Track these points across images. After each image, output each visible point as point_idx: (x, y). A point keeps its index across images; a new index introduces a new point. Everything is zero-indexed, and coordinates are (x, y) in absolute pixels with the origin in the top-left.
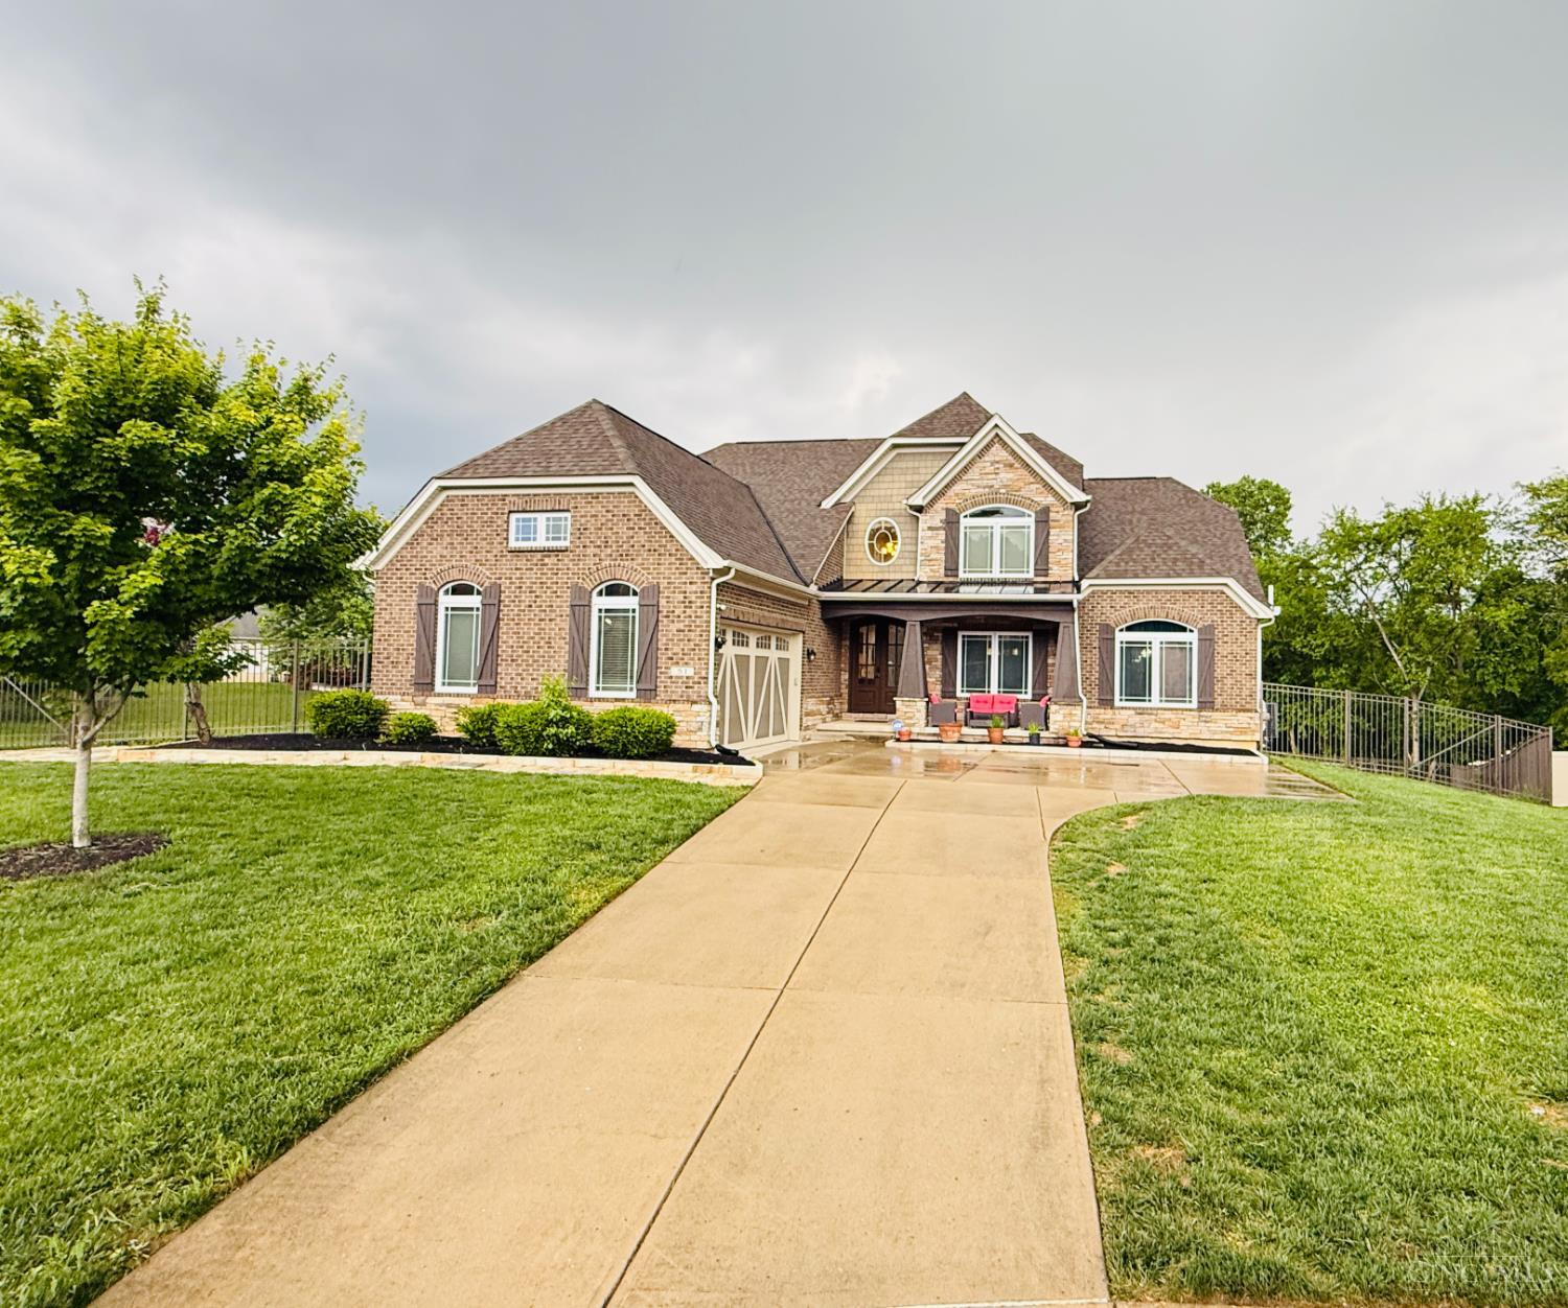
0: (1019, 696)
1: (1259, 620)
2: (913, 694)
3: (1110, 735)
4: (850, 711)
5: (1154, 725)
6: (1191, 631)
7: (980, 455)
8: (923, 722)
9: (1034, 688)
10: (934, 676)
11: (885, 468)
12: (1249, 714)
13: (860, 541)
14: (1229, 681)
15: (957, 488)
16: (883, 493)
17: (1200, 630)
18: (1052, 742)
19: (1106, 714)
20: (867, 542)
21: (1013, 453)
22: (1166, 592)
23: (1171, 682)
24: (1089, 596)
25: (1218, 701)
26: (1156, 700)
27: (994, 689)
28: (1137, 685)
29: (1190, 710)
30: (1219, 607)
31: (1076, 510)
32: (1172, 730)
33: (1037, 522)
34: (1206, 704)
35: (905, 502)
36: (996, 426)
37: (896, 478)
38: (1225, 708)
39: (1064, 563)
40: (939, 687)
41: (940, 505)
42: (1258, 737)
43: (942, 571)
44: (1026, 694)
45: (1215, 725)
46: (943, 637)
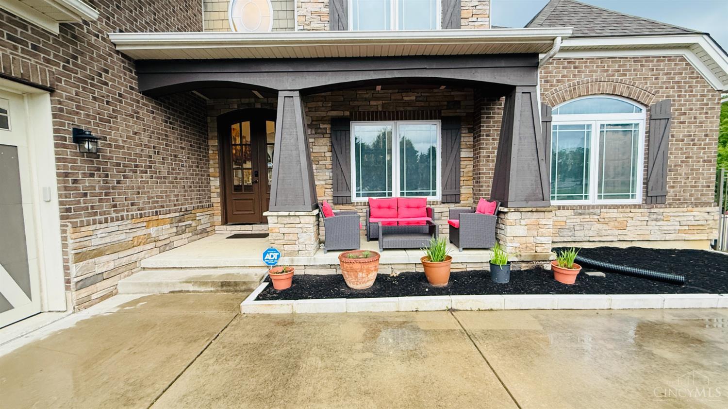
0: (426, 198)
2: (291, 205)
4: (225, 222)
5: (597, 226)
6: (639, 110)
9: (444, 188)
10: (324, 178)
12: (707, 209)
14: (684, 170)
17: (650, 109)
25: (671, 194)
26: (594, 197)
27: (396, 192)
30: (677, 78)
32: (620, 232)
34: (656, 197)
40: (330, 192)
44: (434, 194)
45: (669, 223)
46: (331, 129)
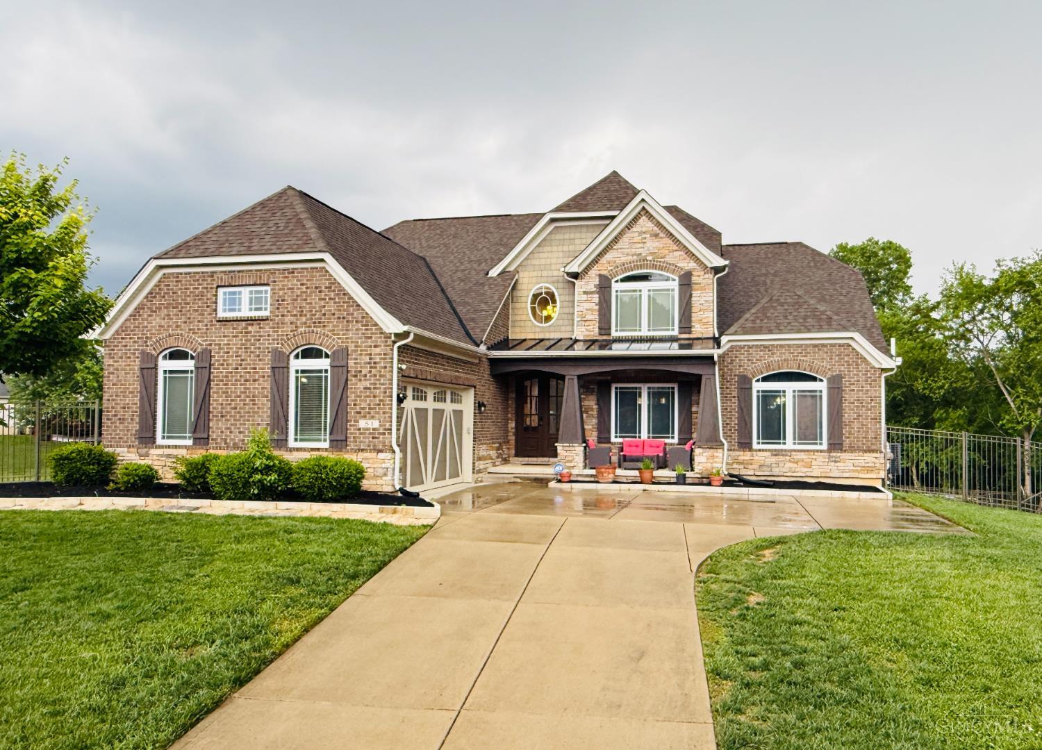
0: (667, 441)
1: (883, 370)
2: (571, 440)
3: (748, 473)
4: (517, 455)
5: (789, 465)
6: (821, 380)
7: (629, 227)
8: (581, 465)
9: (679, 434)
10: (591, 425)
11: (544, 240)
12: (875, 455)
13: (523, 305)
14: (856, 425)
15: (609, 256)
16: (543, 262)
17: (829, 380)
18: (697, 481)
19: (745, 456)
20: (529, 306)
21: (658, 224)
22: (799, 346)
23: (803, 427)
24: (728, 350)
25: (847, 442)
26: (789, 443)
27: (644, 435)
28: (773, 430)
29: (821, 451)
30: (846, 359)
31: (716, 274)
32: (806, 470)
33: (680, 285)
34: (836, 445)
35: (563, 269)
36: (643, 200)
37: (555, 248)
38: (852, 449)
39: (705, 320)
40: (595, 434)
41: (593, 272)
42: (883, 474)
43: (597, 330)
44: (673, 438)
45: (844, 465)
46: (598, 389)
